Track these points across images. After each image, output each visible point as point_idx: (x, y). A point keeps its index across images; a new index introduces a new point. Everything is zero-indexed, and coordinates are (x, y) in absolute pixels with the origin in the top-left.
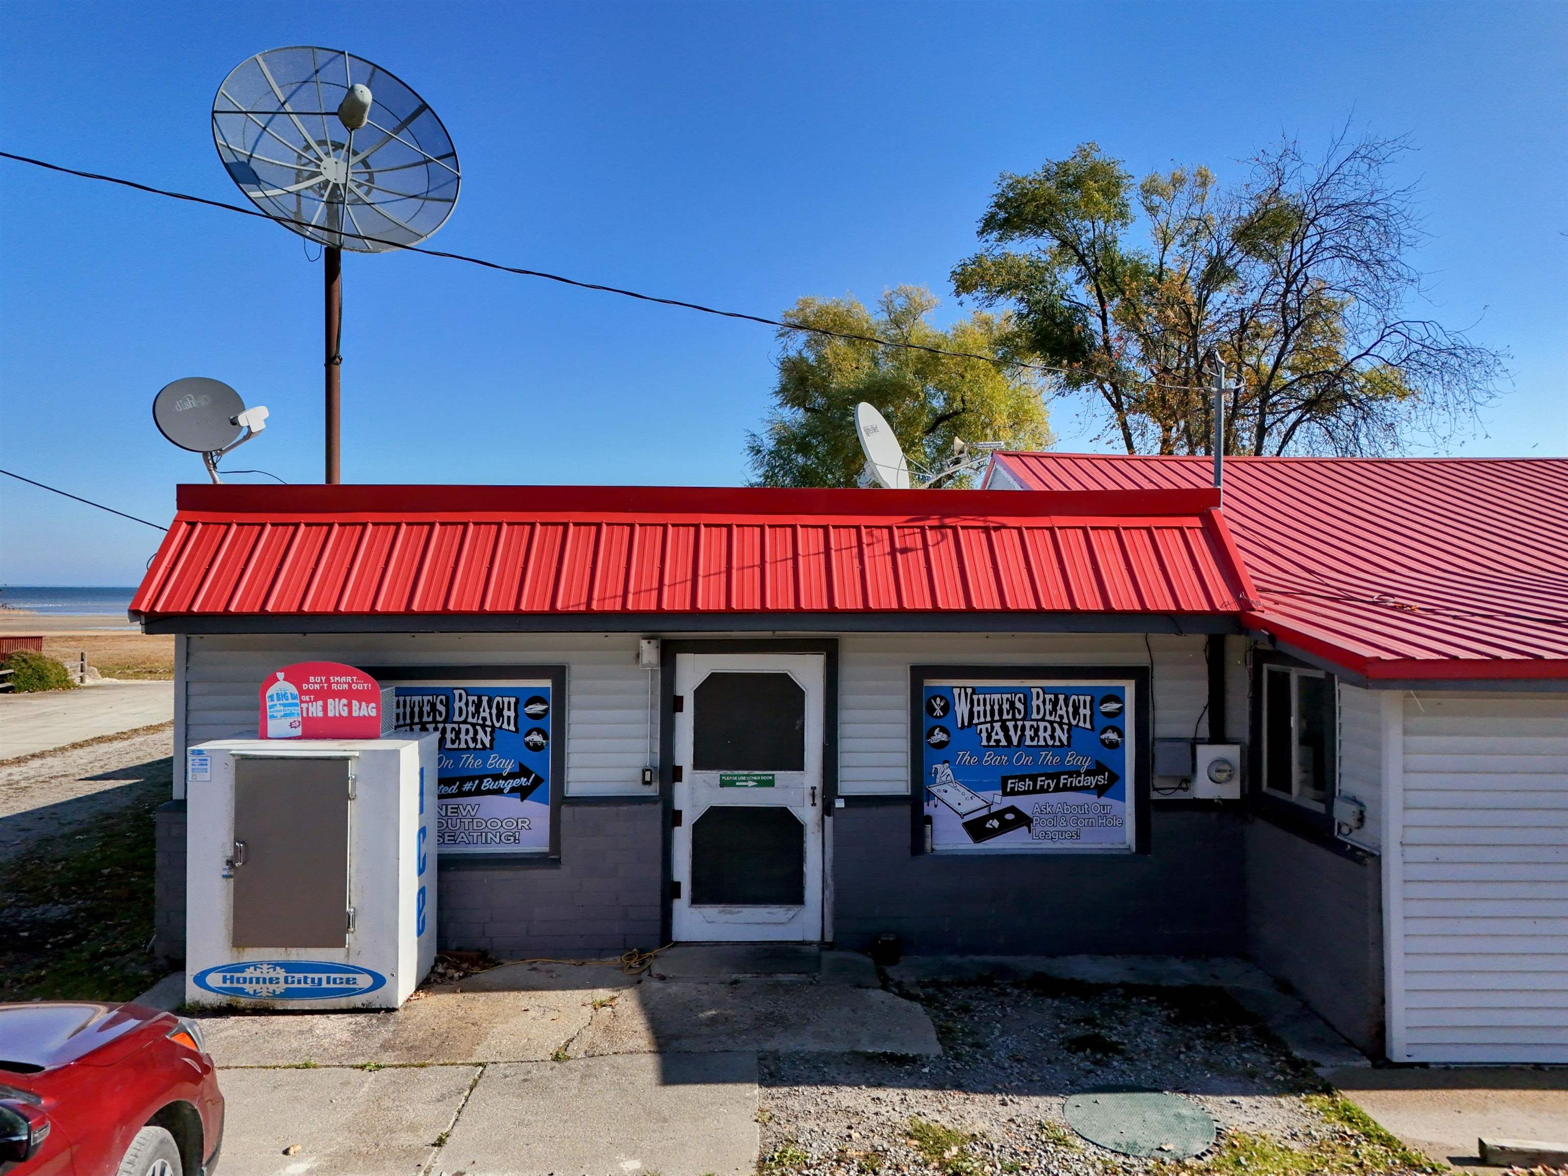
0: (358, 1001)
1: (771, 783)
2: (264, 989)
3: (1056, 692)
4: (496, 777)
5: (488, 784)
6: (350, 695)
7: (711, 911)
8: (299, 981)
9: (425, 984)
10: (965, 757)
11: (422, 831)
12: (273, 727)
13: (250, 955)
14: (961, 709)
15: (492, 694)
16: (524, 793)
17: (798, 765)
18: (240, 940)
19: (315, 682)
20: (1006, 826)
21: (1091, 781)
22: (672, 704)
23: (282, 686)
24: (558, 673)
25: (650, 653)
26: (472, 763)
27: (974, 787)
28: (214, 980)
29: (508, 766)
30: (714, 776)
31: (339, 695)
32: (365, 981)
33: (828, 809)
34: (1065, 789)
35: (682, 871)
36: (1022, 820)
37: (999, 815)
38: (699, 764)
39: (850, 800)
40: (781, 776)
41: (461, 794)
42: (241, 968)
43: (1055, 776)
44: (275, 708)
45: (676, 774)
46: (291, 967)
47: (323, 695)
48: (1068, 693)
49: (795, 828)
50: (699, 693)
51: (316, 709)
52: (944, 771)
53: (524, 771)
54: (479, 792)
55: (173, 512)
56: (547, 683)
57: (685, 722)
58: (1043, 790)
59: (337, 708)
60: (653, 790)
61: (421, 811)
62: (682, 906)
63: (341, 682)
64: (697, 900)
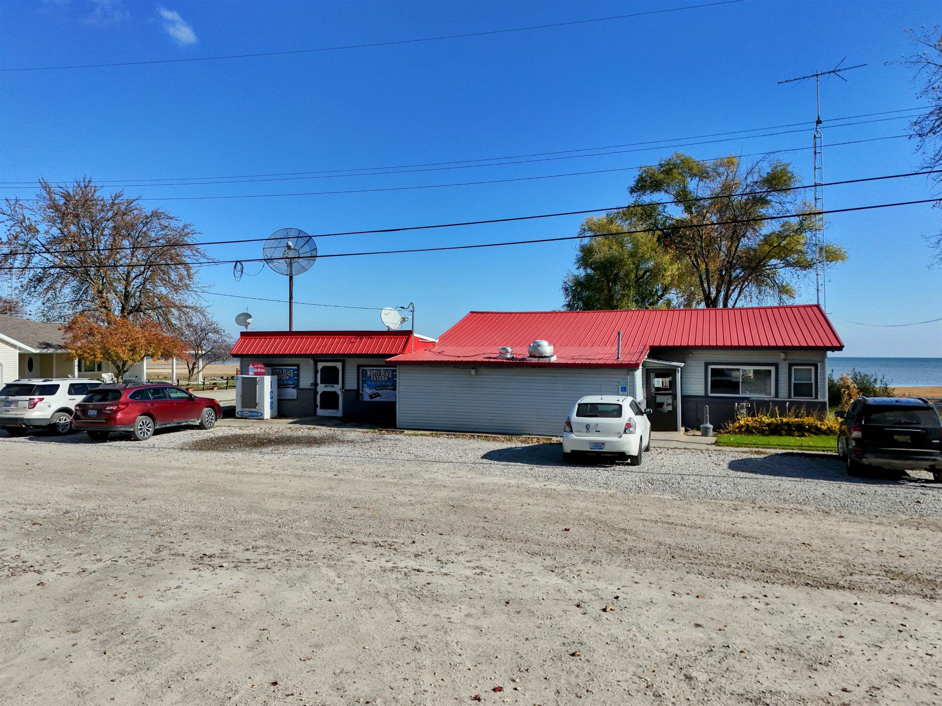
0: (259, 418)
1: (333, 387)
2: (246, 415)
3: (385, 370)
4: (290, 385)
5: (288, 386)
6: (261, 368)
7: (323, 410)
8: (251, 414)
9: (272, 418)
10: (369, 383)
11: (272, 392)
12: (250, 373)
13: (244, 409)
14: (368, 373)
15: (289, 369)
16: (294, 388)
17: (338, 383)
18: (243, 407)
19: (256, 366)
20: (376, 396)
21: (391, 388)
22: (316, 372)
23: (251, 366)
24: (298, 366)
25: (312, 362)
26: (286, 382)
27: (370, 389)
28: (239, 413)
29: (291, 383)
30: (324, 385)
31: (259, 368)
32: (260, 414)
33: (342, 392)
34: (387, 389)
35: (318, 403)
36: (379, 395)
37: (374, 394)
38: (321, 383)
39: (346, 390)
40: (335, 385)
41: (284, 388)
42: (243, 411)
43: (385, 387)
44: (250, 370)
45: (317, 385)
46: (250, 412)
47: (257, 368)
48: (387, 370)
49: (337, 395)
50: (321, 370)
51: (256, 371)
52: (365, 385)
53: (294, 384)
54: (287, 387)
55: (240, 336)
56: (296, 368)
57: (319, 375)
58: (383, 389)
59: (259, 370)
60: (313, 387)
61: (271, 388)
62: (318, 409)
63: (260, 366)
64: (321, 408)
